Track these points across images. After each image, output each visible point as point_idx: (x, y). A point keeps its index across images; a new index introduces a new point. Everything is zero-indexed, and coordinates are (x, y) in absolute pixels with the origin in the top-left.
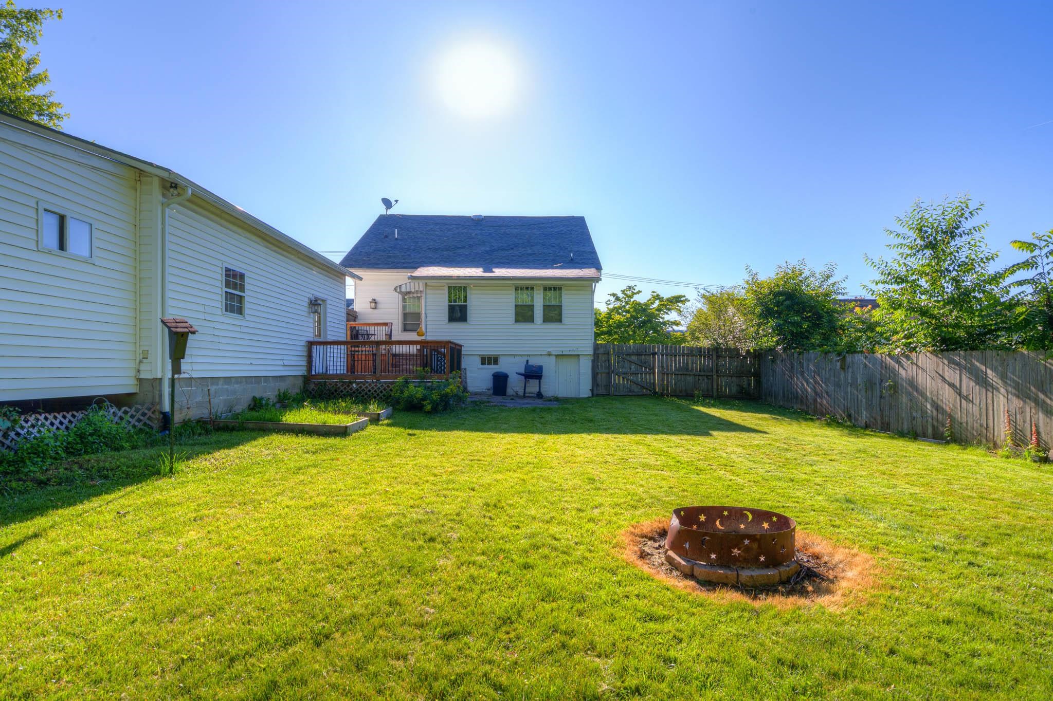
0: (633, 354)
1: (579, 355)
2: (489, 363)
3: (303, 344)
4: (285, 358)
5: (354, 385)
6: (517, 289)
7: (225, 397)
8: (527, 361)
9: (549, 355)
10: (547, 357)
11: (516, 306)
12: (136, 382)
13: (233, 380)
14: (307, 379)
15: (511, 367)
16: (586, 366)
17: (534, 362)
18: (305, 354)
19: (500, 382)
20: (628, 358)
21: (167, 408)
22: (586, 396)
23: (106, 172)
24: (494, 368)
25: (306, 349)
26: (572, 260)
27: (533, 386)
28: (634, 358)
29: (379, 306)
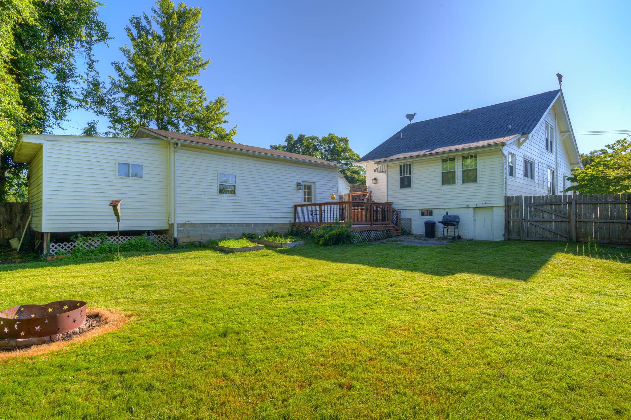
0: (546, 204)
1: (493, 207)
2: (427, 215)
3: (292, 206)
4: (272, 214)
5: (310, 228)
6: (443, 161)
7: (221, 233)
8: (447, 212)
9: (468, 207)
10: (467, 209)
11: (443, 173)
12: (168, 225)
13: (227, 225)
14: (293, 225)
15: (437, 217)
16: (499, 215)
17: (452, 213)
18: (293, 212)
19: (430, 228)
20: (540, 208)
21: (176, 236)
22: (498, 240)
23: (150, 144)
24: (429, 218)
25: (293, 209)
26: (510, 130)
27: (451, 231)
28: (548, 208)
29: (378, 181)
